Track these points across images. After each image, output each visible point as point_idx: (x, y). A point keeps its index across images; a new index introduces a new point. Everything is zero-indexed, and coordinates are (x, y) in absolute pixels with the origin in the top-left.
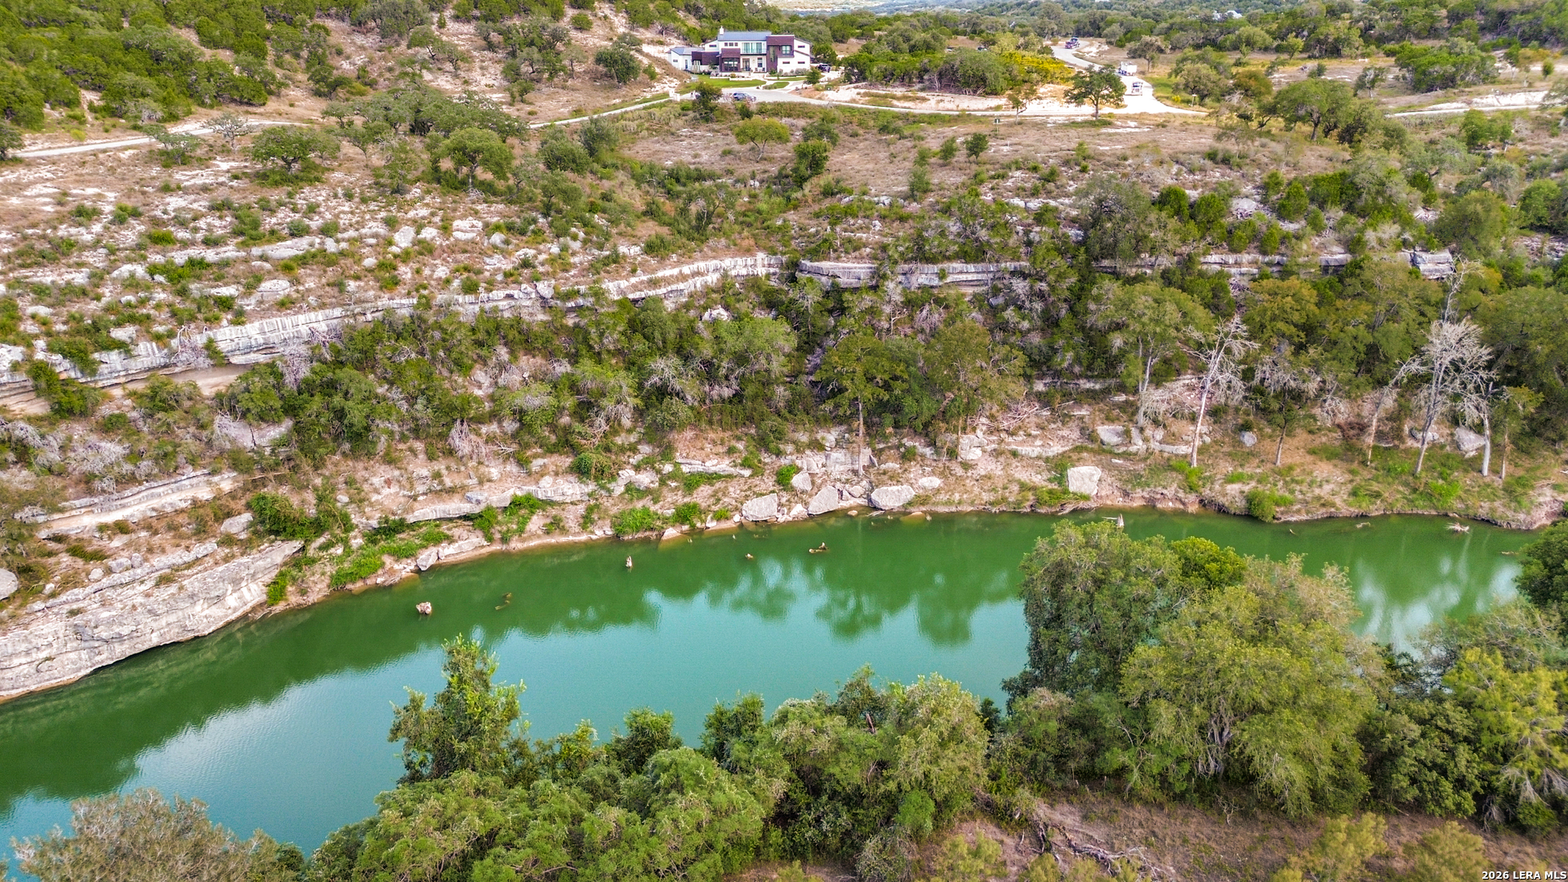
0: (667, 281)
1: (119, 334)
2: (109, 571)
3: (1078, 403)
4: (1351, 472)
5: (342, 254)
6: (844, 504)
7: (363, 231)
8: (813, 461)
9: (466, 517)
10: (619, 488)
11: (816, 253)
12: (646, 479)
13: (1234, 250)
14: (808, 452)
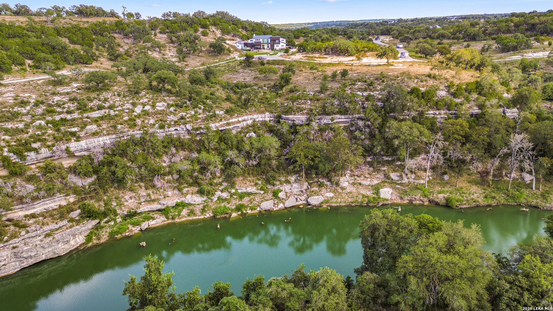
0: (233, 123)
1: (35, 145)
2: (28, 232)
3: (383, 165)
4: (484, 189)
5: (116, 115)
6: (298, 203)
7: (124, 107)
8: (286, 188)
9: (159, 210)
10: (215, 199)
11: (287, 113)
12: (225, 195)
13: (438, 109)
14: (284, 184)
